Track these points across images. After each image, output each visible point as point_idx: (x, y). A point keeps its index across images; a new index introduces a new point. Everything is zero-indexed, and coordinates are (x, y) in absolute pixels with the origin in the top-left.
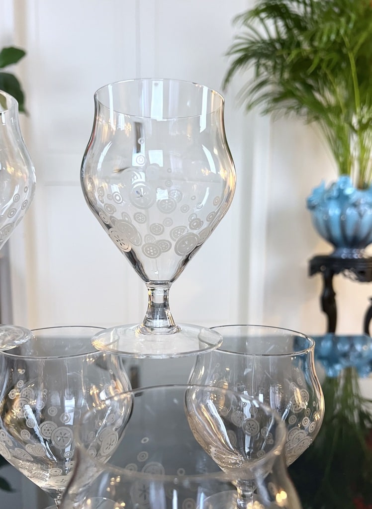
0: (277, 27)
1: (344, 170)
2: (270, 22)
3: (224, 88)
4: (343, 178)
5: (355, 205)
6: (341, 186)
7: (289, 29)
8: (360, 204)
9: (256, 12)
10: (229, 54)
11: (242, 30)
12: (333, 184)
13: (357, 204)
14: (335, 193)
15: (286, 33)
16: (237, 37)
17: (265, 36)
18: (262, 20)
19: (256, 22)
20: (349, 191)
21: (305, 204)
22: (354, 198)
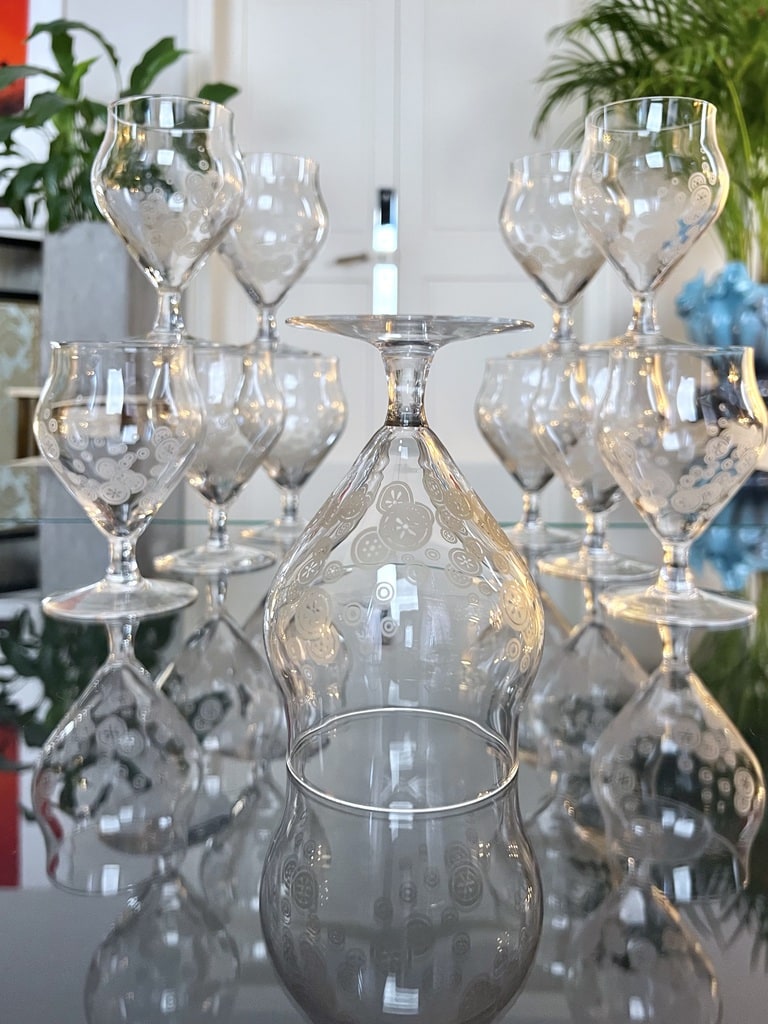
0: (616, 41)
1: (736, 254)
2: (605, 35)
3: (536, 134)
4: (733, 266)
5: (754, 308)
6: (730, 278)
7: (635, 45)
8: (761, 306)
9: (585, 23)
10: (543, 80)
11: (563, 47)
12: (719, 276)
13: (757, 306)
14: (720, 290)
15: (633, 49)
16: (555, 57)
17: (601, 57)
18: (592, 32)
19: (584, 37)
20: (742, 286)
21: (673, 308)
22: (751, 298)
